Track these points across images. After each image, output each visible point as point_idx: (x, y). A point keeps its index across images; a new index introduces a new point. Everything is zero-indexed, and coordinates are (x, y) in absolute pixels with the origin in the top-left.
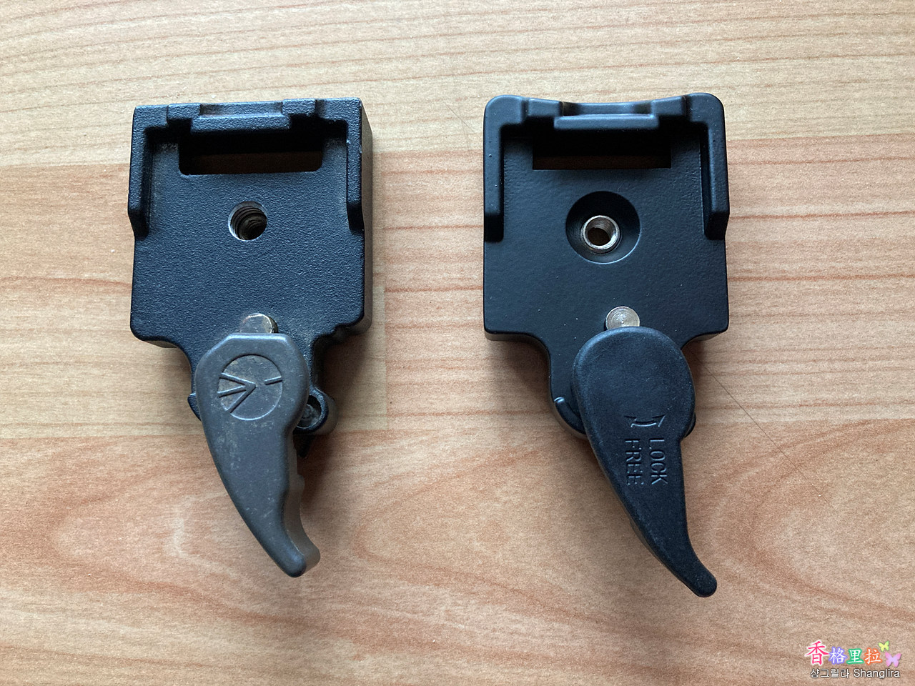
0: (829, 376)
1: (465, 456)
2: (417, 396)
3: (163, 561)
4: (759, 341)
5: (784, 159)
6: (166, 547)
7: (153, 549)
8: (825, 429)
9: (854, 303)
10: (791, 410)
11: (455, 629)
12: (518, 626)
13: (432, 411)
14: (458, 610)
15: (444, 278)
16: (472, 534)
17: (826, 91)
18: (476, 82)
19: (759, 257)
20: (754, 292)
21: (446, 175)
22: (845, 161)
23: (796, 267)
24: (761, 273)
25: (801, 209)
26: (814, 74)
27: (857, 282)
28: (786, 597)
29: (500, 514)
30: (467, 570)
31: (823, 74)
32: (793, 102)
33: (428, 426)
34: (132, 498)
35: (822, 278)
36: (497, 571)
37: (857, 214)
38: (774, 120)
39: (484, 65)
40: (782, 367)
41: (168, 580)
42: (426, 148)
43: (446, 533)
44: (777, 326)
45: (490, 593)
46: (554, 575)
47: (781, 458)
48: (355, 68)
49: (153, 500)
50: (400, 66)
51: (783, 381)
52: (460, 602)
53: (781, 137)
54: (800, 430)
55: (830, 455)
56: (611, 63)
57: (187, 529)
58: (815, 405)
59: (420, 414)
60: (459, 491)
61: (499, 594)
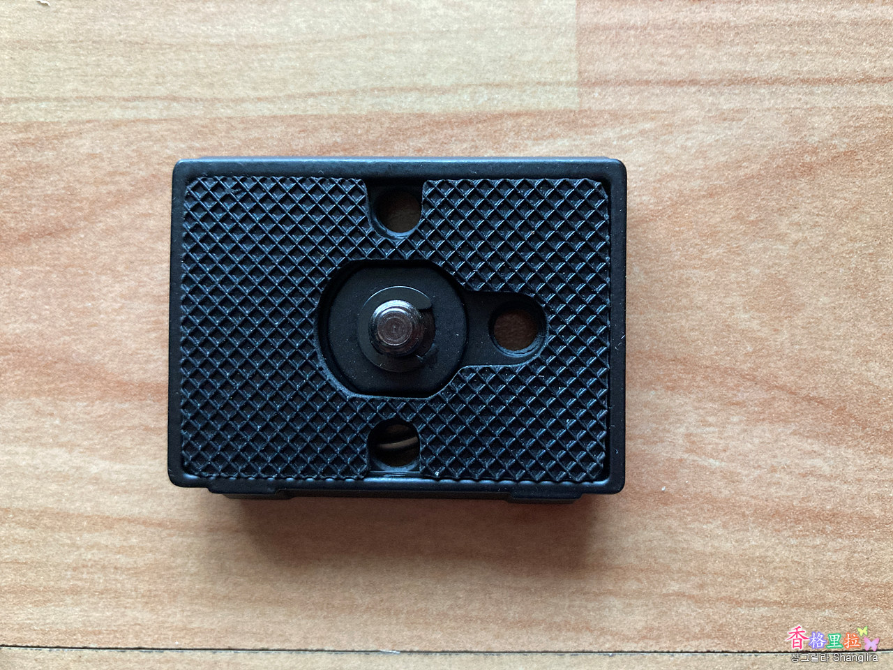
1: (722, 159)
11: (701, 467)
12: (818, 462)
16: (735, 299)
30: (726, 362)
33: (654, 105)
36: (781, 364)
43: (687, 295)
45: (767, 404)
52: (711, 419)
60: (713, 221)
61: (783, 405)
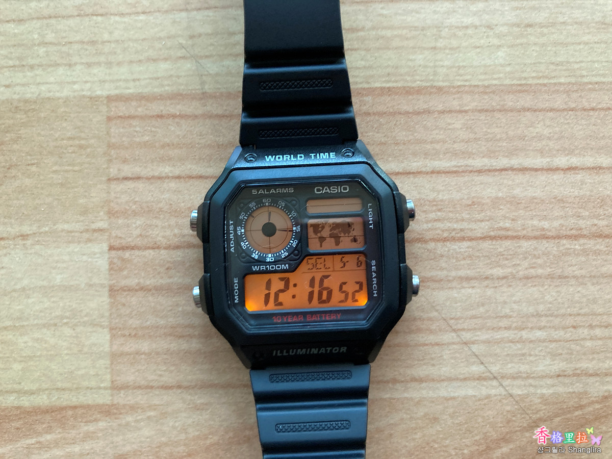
2: (143, 368)
4: (515, 307)
5: (544, 107)
10: (549, 381)
13: (161, 384)
15: (175, 235)
19: (516, 214)
20: (511, 253)
21: (177, 120)
23: (556, 224)
24: (518, 231)
25: (562, 161)
32: (555, 44)
38: (534, 64)
40: (539, 334)
42: (155, 90)
44: (535, 289)
51: (541, 348)
53: (541, 81)
59: (147, 387)
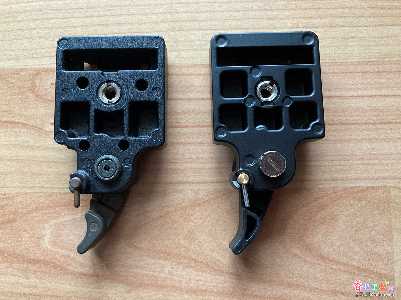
0: (338, 167)
3: (40, 249)
6: (41, 243)
7: (35, 244)
8: (336, 191)
9: (349, 135)
14: (174, 270)
17: (338, 42)
18: (184, 34)
22: (346, 73)
26: (333, 34)
27: (350, 126)
28: (318, 264)
29: (193, 228)
31: (337, 34)
34: (25, 221)
35: (336, 124)
37: (351, 96)
39: (188, 27)
41: (43, 258)
46: (217, 255)
47: (317, 203)
48: (130, 27)
49: (36, 222)
50: (150, 27)
54: (325, 191)
55: (338, 202)
56: (244, 27)
57: (51, 235)
58: (332, 180)
